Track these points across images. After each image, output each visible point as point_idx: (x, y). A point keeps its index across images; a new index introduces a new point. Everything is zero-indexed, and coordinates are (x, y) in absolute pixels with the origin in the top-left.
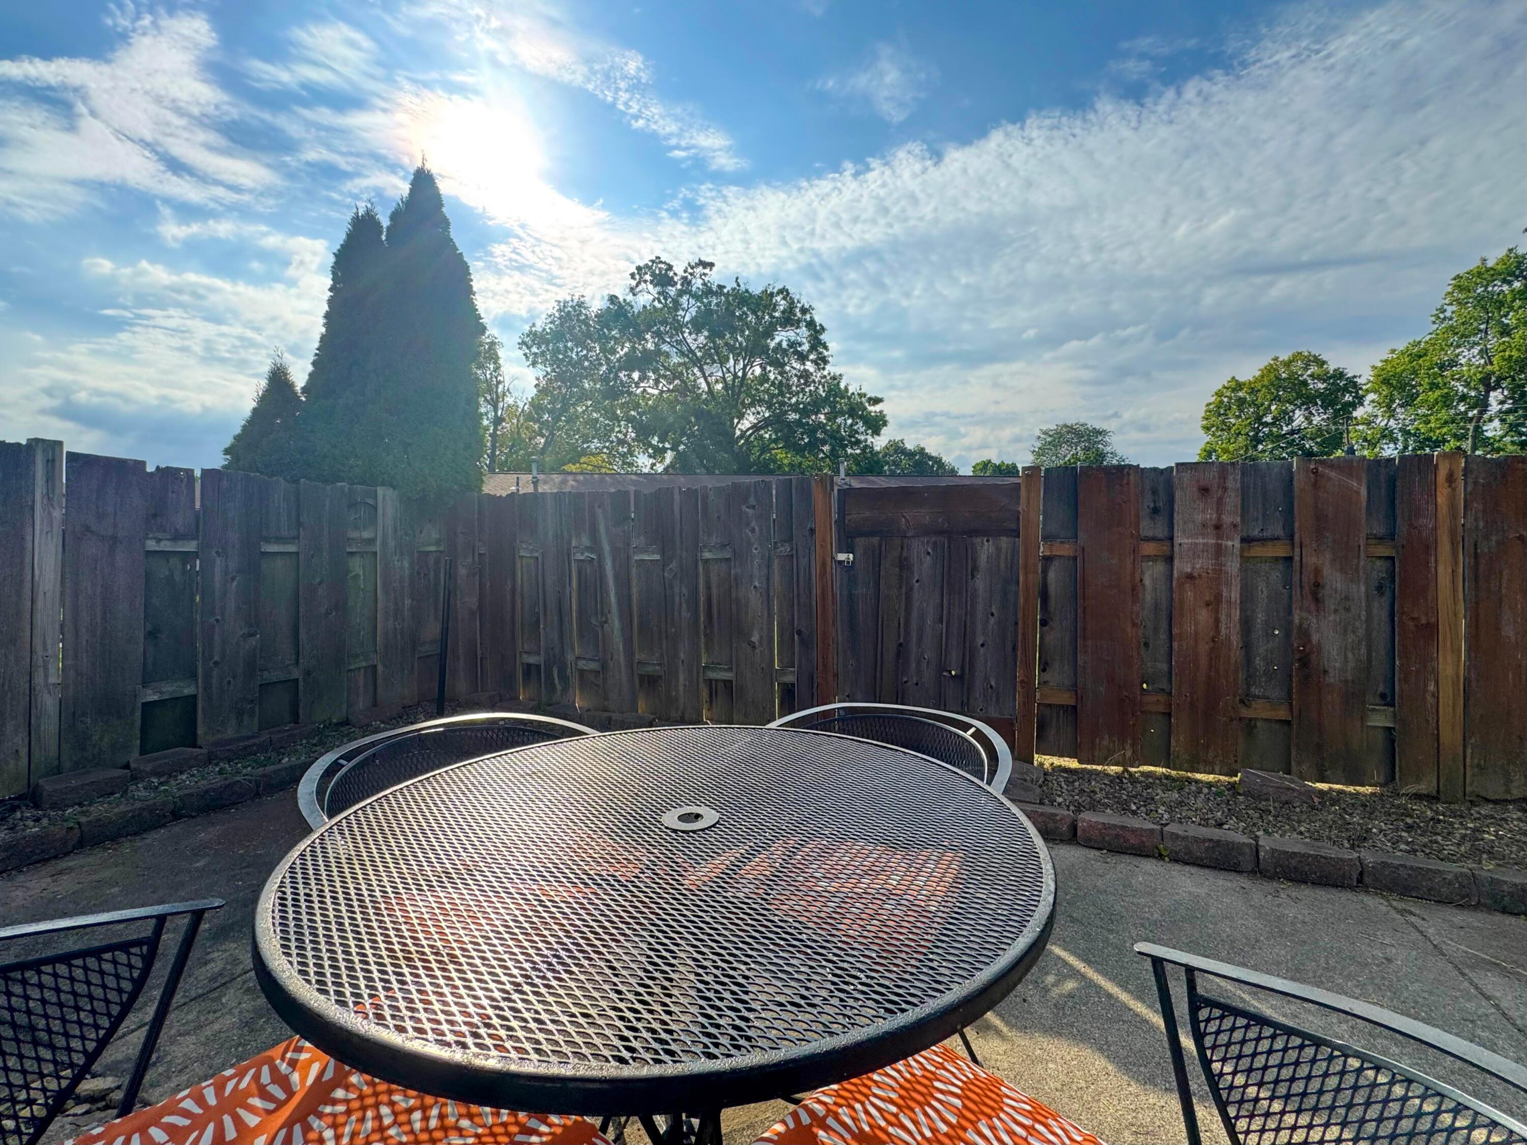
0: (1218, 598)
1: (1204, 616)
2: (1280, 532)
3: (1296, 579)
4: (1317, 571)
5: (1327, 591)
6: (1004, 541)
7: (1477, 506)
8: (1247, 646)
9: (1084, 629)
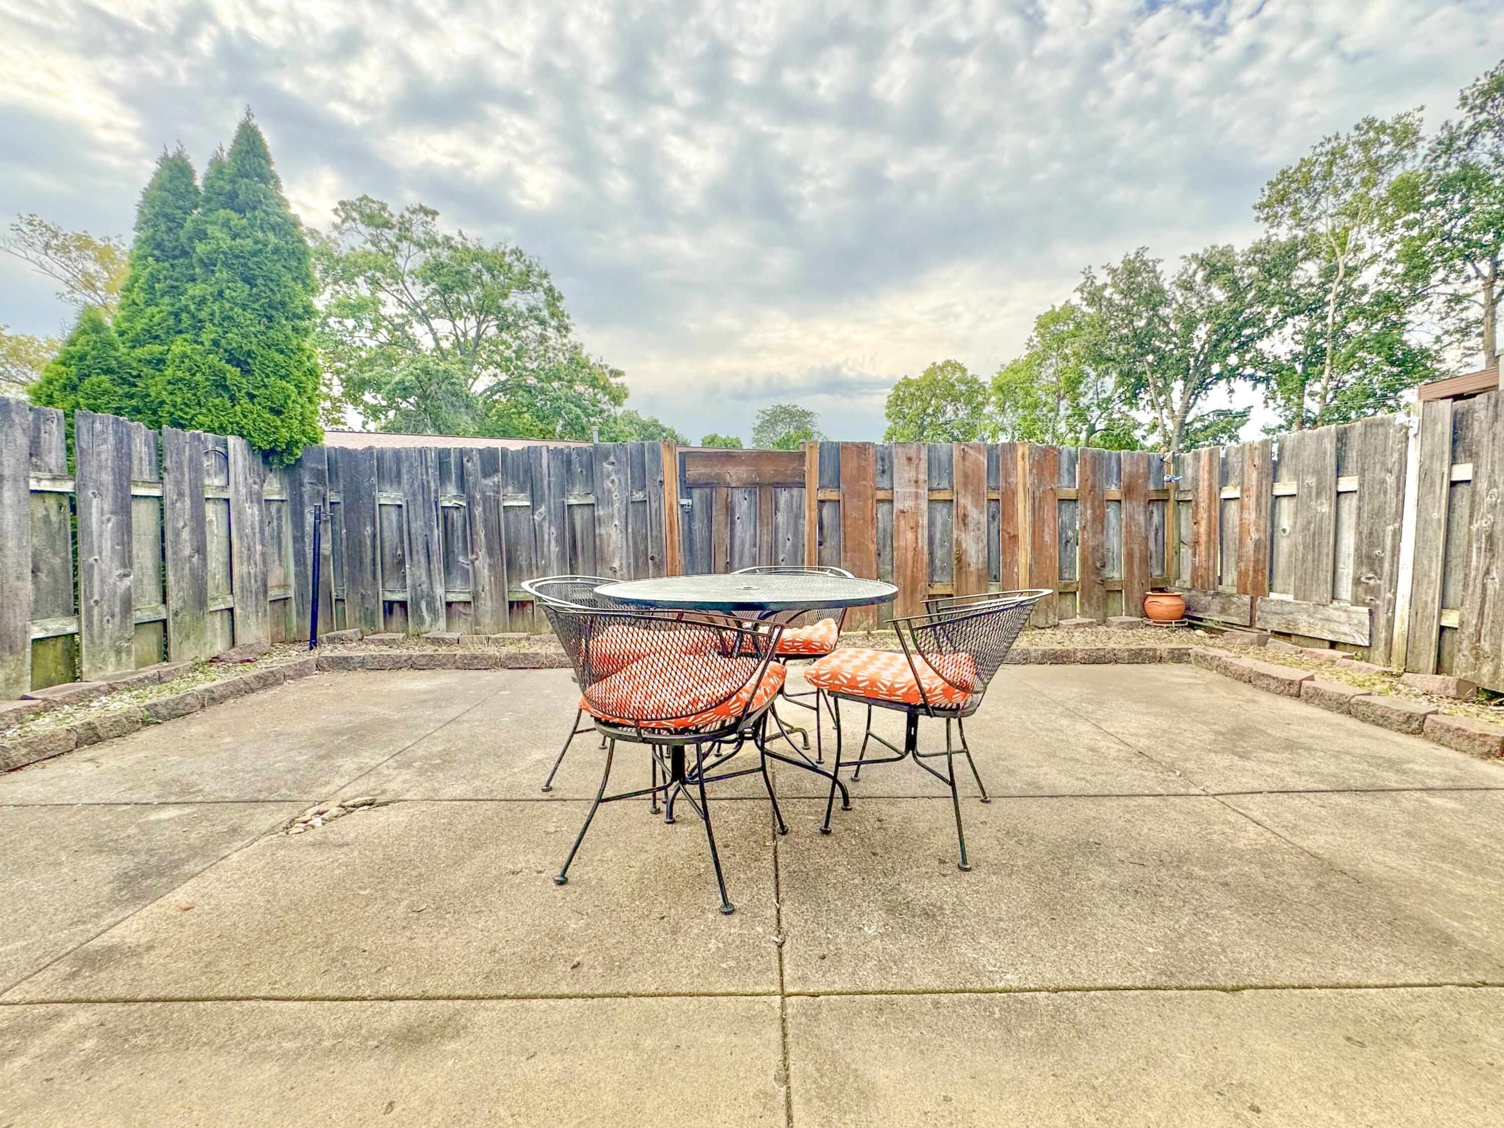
0: (917, 524)
1: (910, 535)
2: (947, 485)
3: (954, 512)
4: (965, 508)
5: (970, 519)
6: (795, 491)
7: (1034, 471)
8: (931, 554)
9: (845, 546)
